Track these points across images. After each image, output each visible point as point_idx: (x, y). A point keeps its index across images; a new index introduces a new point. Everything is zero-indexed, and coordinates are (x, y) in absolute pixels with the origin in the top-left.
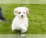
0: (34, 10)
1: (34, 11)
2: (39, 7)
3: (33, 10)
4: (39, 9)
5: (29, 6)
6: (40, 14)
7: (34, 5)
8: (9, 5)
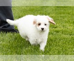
0: (62, 15)
1: (61, 17)
2: (70, 11)
3: (59, 15)
4: (69, 14)
5: (54, 9)
6: (71, 21)
7: (62, 8)
8: (23, 8)
